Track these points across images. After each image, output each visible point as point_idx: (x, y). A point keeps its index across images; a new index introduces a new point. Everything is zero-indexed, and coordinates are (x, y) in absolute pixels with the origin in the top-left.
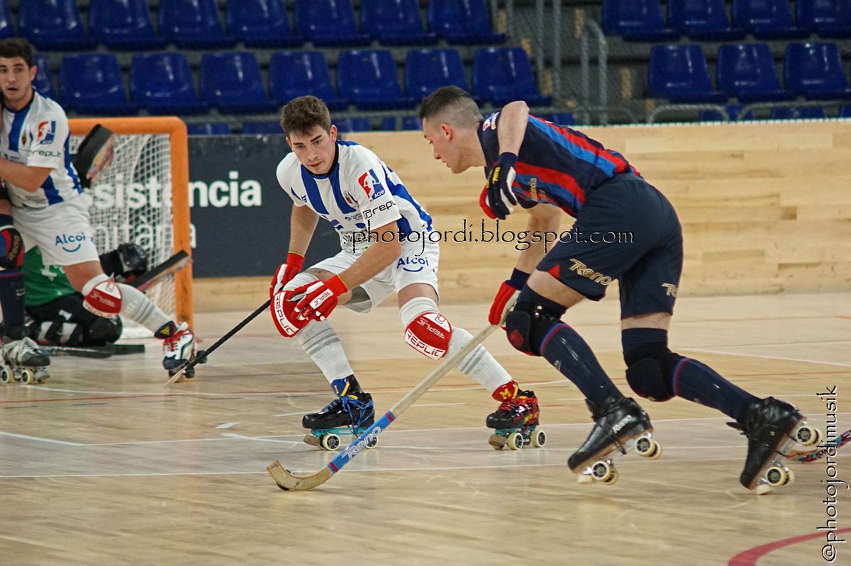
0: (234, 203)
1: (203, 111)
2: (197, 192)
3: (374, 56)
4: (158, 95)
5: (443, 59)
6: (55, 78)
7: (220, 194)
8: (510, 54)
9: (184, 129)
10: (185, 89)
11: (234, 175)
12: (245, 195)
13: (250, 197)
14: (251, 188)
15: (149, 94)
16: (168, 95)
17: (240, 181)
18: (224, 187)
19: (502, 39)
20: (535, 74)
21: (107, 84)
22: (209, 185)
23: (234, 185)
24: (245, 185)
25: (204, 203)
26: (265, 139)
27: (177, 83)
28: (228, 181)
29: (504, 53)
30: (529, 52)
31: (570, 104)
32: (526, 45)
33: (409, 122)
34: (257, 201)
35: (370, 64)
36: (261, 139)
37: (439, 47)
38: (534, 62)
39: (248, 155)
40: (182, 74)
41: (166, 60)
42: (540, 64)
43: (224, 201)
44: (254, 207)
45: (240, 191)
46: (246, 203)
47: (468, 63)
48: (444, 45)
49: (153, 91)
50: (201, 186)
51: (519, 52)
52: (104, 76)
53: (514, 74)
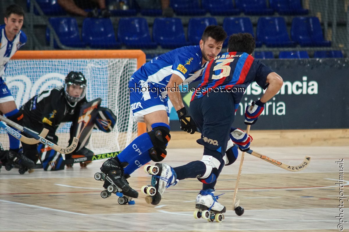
0: (305, 92)
1: (154, 47)
2: (286, 87)
3: (241, 21)
4: (131, 39)
5: (276, 22)
6: (80, 30)
7: (298, 88)
8: (311, 20)
9: (145, 56)
10: (145, 35)
11: (305, 78)
12: (310, 89)
13: (312, 90)
14: (313, 85)
15: (127, 38)
16: (137, 39)
17: (308, 81)
18: (300, 84)
19: (306, 12)
20: (323, 30)
21: (106, 33)
22: (292, 83)
23: (305, 84)
24: (310, 83)
25: (290, 92)
26: (321, 61)
27: (141, 33)
28: (302, 81)
29: (308, 19)
30: (320, 19)
31: (341, 46)
32: (319, 15)
33: (258, 54)
34: (316, 92)
35: (239, 24)
36: (319, 61)
37: (274, 16)
38: (322, 24)
39: (312, 68)
40: (143, 28)
41: (136, 21)
42: (326, 25)
43: (300, 92)
44: (314, 94)
45: (308, 87)
46: (310, 92)
47: (289, 24)
48: (277, 15)
49: (129, 37)
50: (289, 84)
51: (316, 20)
52: (105, 29)
53: (312, 30)
